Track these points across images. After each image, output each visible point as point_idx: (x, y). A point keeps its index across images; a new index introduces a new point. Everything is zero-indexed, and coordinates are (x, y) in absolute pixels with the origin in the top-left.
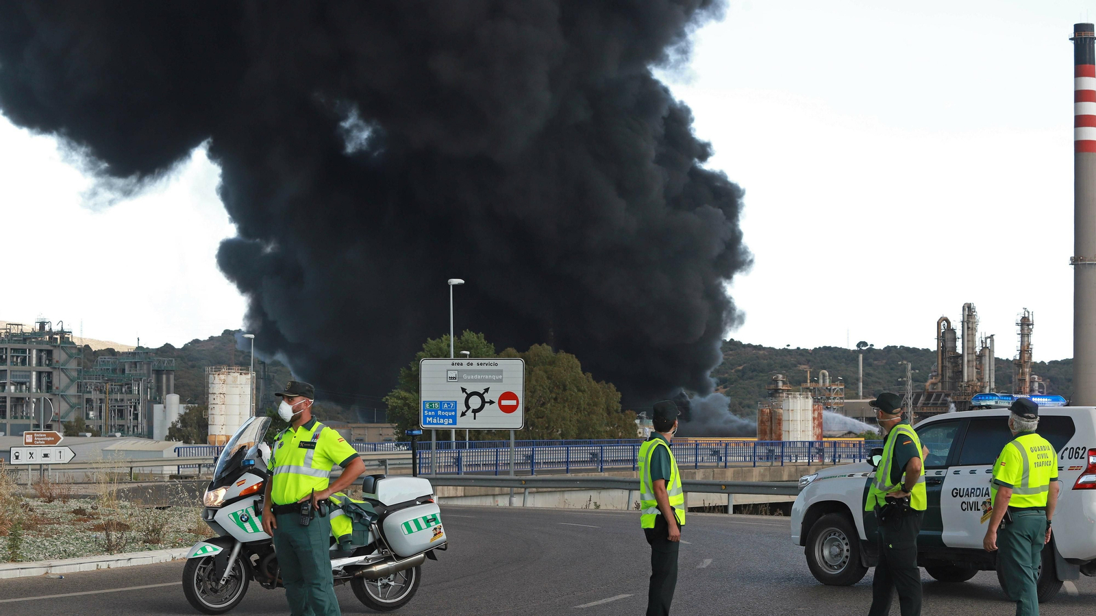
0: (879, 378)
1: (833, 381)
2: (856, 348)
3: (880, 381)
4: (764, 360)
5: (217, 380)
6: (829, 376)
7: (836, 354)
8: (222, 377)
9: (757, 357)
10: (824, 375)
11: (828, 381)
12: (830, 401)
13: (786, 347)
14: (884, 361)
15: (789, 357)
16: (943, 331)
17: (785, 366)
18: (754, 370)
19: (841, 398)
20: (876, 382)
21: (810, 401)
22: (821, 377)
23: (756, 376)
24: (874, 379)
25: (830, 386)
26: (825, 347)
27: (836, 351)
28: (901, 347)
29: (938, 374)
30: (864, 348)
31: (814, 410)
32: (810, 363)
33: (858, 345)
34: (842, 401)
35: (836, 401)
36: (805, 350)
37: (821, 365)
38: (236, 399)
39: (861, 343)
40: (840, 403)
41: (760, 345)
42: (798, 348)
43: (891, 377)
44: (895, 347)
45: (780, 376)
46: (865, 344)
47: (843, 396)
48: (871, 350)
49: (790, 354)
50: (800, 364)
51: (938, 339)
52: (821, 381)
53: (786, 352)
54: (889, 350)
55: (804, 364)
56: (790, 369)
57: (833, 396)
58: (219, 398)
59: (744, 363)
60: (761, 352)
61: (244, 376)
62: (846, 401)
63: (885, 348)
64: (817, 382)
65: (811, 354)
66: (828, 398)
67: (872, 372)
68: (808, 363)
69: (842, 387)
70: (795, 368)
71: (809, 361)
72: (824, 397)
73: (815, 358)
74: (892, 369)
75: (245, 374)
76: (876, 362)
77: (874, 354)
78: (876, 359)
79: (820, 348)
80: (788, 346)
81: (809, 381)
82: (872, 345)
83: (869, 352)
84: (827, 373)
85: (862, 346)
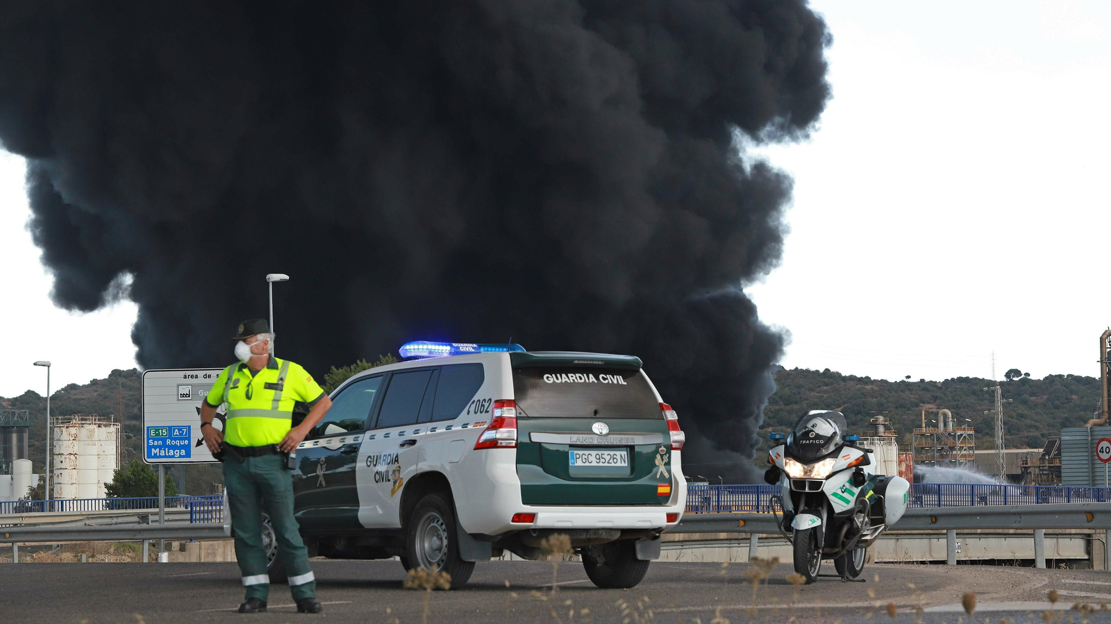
0: (1037, 421)
1: (960, 422)
2: (1004, 379)
3: (1037, 424)
4: (872, 397)
5: (65, 436)
6: (953, 417)
7: (976, 388)
8: (73, 430)
9: (862, 394)
10: (945, 415)
11: (951, 424)
12: (954, 452)
13: (905, 379)
14: (1045, 397)
15: (907, 392)
16: (1108, 350)
17: (902, 406)
18: (859, 413)
19: (970, 448)
20: (1031, 427)
22: (941, 418)
23: (862, 420)
24: (1028, 422)
25: (954, 431)
26: (960, 379)
27: (976, 384)
28: (1069, 376)
29: (1103, 412)
30: (1015, 379)
31: (900, 462)
32: (938, 401)
33: (1008, 375)
34: (971, 452)
35: (963, 452)
36: (932, 383)
37: (954, 403)
38: (93, 462)
39: (1011, 371)
40: (970, 455)
41: (867, 378)
42: (922, 381)
43: (1054, 418)
44: (1060, 376)
45: (881, 418)
46: (1017, 373)
47: (973, 445)
48: (1026, 381)
49: (909, 390)
50: (924, 403)
51: (1102, 362)
52: (941, 425)
53: (904, 386)
54: (1051, 380)
55: (929, 403)
56: (909, 409)
57: (958, 444)
58: (68, 460)
59: (844, 403)
60: (868, 387)
61: (103, 429)
62: (976, 452)
63: (1046, 378)
64: (936, 426)
65: (941, 388)
66: (952, 448)
67: (1026, 412)
68: (935, 401)
69: (972, 432)
70: (915, 408)
71: (935, 398)
72: (946, 447)
73: (945, 395)
74: (1057, 407)
75: (105, 426)
76: (1033, 398)
77: (1030, 387)
78: (1033, 394)
79: (953, 379)
80: (908, 377)
81: (924, 425)
82: (1027, 374)
83: (1024, 385)
84: (950, 414)
85: (1013, 377)
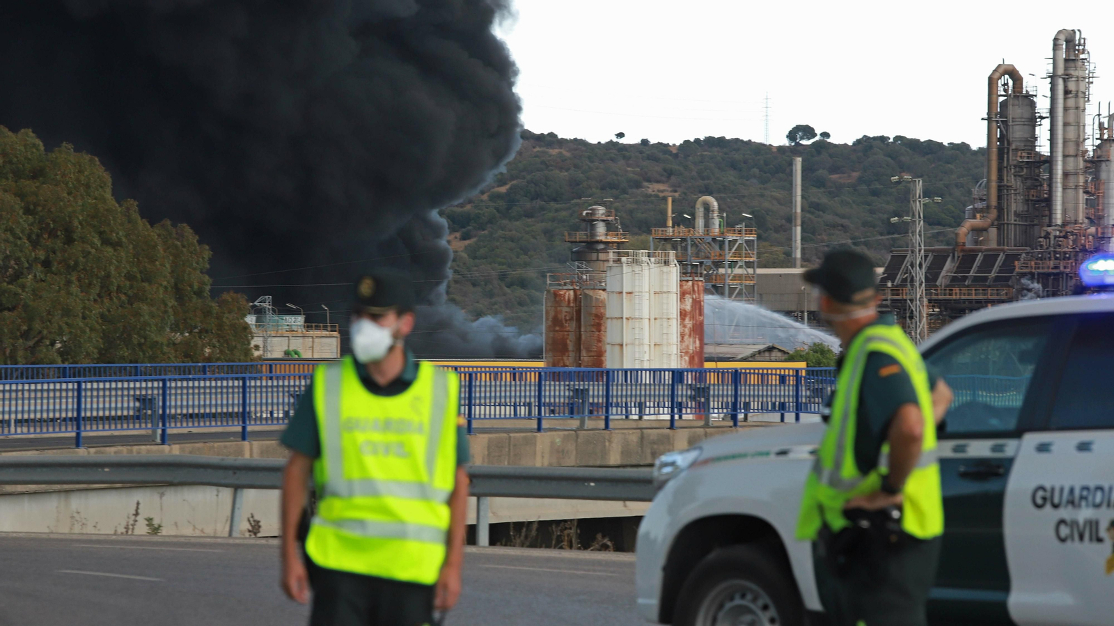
0: (843, 217)
1: (730, 224)
2: (785, 142)
3: (845, 222)
4: (561, 169)
6: (721, 210)
7: (737, 156)
9: (543, 162)
10: (707, 208)
11: (717, 222)
12: (722, 271)
13: (615, 139)
14: (856, 175)
15: (622, 162)
16: (1001, 99)
17: (613, 186)
18: (537, 196)
19: (749, 265)
20: (834, 226)
21: (674, 271)
22: (700, 212)
23: (542, 208)
24: (829, 217)
25: (722, 233)
26: (710, 140)
27: (737, 150)
28: (897, 138)
29: (988, 207)
30: (804, 142)
31: (683, 294)
32: (673, 178)
33: (792, 135)
34: (750, 271)
35: (737, 271)
36: (662, 147)
37: (701, 183)
39: (798, 129)
40: (748, 277)
41: (552, 135)
42: (645, 142)
43: (872, 212)
44: (883, 139)
45: (601, 211)
46: (808, 131)
47: (754, 259)
48: (824, 146)
49: (624, 157)
50: (649, 181)
51: (989, 119)
52: (700, 222)
53: (614, 151)
54: (867, 145)
55: (658, 182)
56: (624, 192)
57: (729, 257)
59: (513, 178)
60: (554, 151)
62: (760, 271)
63: (858, 142)
64: (691, 224)
65: (676, 156)
66: (718, 264)
67: (824, 200)
68: (669, 177)
69: (752, 237)
70: (635, 190)
71: (670, 173)
72: (708, 262)
73: (686, 167)
74: (875, 193)
76: (834, 177)
77: (831, 156)
78: (834, 169)
79: (697, 140)
80: (621, 135)
81: (670, 223)
82: (825, 135)
83: (819, 153)
84: (715, 204)
85: (802, 138)
